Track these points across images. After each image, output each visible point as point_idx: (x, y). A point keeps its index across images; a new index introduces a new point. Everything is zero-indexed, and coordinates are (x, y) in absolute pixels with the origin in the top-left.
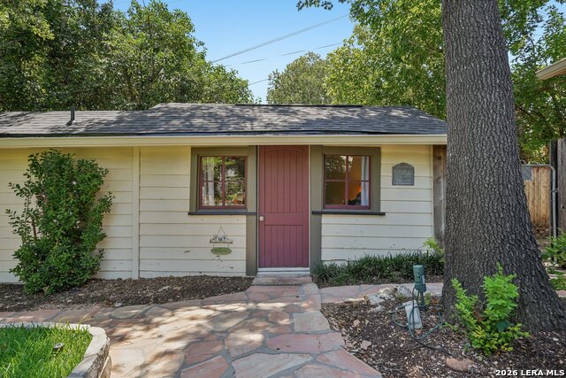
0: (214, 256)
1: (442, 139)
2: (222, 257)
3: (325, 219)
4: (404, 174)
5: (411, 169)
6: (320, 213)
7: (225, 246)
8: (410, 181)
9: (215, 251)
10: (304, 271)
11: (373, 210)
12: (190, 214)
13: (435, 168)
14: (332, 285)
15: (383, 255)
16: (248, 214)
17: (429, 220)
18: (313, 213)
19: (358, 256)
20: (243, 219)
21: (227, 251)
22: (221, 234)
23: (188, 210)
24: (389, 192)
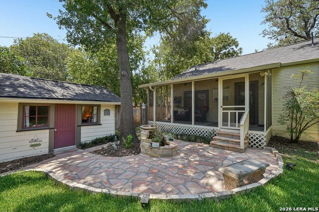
0: (32, 148)
1: (119, 103)
2: (36, 148)
3: (82, 128)
4: (107, 112)
5: (109, 111)
6: (81, 126)
7: (38, 143)
8: (109, 114)
9: (32, 146)
10: (74, 147)
11: (98, 123)
12: (17, 131)
13: (116, 110)
14: (87, 148)
15: (101, 137)
16: (50, 129)
17: (114, 125)
18: (78, 126)
19: (94, 138)
20: (48, 131)
21: (39, 145)
22: (36, 138)
23: (16, 130)
24: (103, 118)
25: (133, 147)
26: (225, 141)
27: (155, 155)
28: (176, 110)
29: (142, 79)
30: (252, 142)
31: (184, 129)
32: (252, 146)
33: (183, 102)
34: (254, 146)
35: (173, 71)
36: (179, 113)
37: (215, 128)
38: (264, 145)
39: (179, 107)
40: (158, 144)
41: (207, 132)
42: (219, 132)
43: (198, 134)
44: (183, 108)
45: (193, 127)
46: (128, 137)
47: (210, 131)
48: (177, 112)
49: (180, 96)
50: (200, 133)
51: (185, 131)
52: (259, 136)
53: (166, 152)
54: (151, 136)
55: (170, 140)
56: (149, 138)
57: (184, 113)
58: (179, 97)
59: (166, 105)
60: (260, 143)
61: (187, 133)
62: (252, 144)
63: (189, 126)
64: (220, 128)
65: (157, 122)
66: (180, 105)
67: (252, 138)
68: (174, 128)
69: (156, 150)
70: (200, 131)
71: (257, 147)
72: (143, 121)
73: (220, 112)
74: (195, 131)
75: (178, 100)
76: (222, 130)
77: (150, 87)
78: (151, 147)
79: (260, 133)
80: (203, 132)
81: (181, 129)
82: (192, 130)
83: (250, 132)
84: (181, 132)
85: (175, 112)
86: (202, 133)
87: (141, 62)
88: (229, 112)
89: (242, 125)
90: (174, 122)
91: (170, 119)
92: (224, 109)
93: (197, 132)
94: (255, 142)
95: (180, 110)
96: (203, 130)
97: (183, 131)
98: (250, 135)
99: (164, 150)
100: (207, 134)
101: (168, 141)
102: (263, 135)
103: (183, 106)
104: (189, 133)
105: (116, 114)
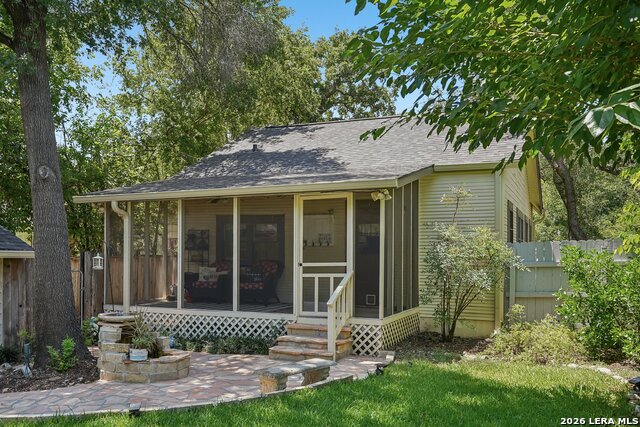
13: (5, 275)
25: (76, 368)
26: (302, 343)
27: (137, 378)
28: (193, 269)
29: (75, 162)
30: (358, 343)
31: (212, 324)
32: (358, 352)
33: (213, 248)
34: (363, 352)
35: (185, 143)
36: (201, 279)
37: (287, 317)
38: (379, 347)
39: (202, 262)
40: (144, 353)
41: (267, 327)
42: (296, 326)
43: (248, 334)
44: (213, 265)
45: (236, 318)
46: (65, 342)
47: (275, 323)
48: (196, 276)
49: (204, 228)
50: (252, 330)
51: (215, 328)
52: (371, 329)
53: (162, 369)
54: (127, 336)
55: (172, 347)
56: (120, 342)
57: (215, 280)
58: (203, 232)
59: (160, 252)
60: (372, 344)
61: (219, 332)
62: (358, 347)
63: (226, 314)
64: (298, 317)
65: (134, 309)
66: (206, 256)
67: (358, 333)
68: (184, 322)
69: (140, 366)
70: (252, 327)
71: (367, 353)
72: (88, 305)
73: (298, 277)
74: (241, 325)
75: (198, 241)
76: (300, 320)
77: (114, 206)
78: (128, 361)
79: (371, 322)
80: (260, 327)
81: (205, 323)
82: (233, 325)
83: (355, 321)
84: (205, 332)
85: (189, 279)
86: (256, 331)
87: (74, 104)
88: (317, 276)
89: (331, 306)
90: (184, 306)
91: (175, 299)
92: (306, 270)
93: (244, 330)
94: (363, 343)
95: (205, 273)
96: (260, 322)
97: (208, 328)
98: (354, 328)
99: (160, 365)
100: (267, 332)
101: (167, 350)
102: (377, 326)
103: (213, 258)
104: (226, 333)
105: (6, 287)
